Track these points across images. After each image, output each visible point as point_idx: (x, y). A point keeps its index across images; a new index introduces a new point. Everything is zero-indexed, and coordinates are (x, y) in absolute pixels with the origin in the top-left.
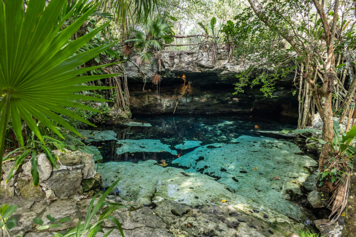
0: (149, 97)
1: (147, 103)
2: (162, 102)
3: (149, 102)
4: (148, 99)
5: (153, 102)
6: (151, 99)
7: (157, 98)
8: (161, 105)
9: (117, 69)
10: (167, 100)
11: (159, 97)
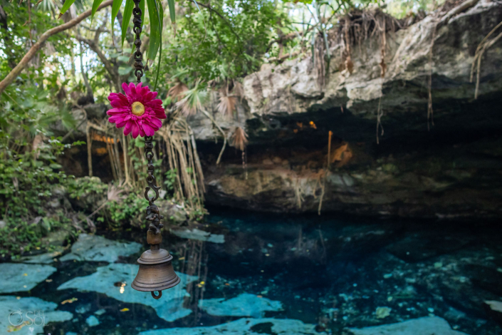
0: (261, 176)
1: (259, 189)
2: (294, 185)
3: (264, 186)
4: (262, 181)
5: (273, 187)
6: (268, 180)
7: (280, 178)
8: (292, 192)
9: (176, 127)
10: (303, 181)
11: (284, 176)
